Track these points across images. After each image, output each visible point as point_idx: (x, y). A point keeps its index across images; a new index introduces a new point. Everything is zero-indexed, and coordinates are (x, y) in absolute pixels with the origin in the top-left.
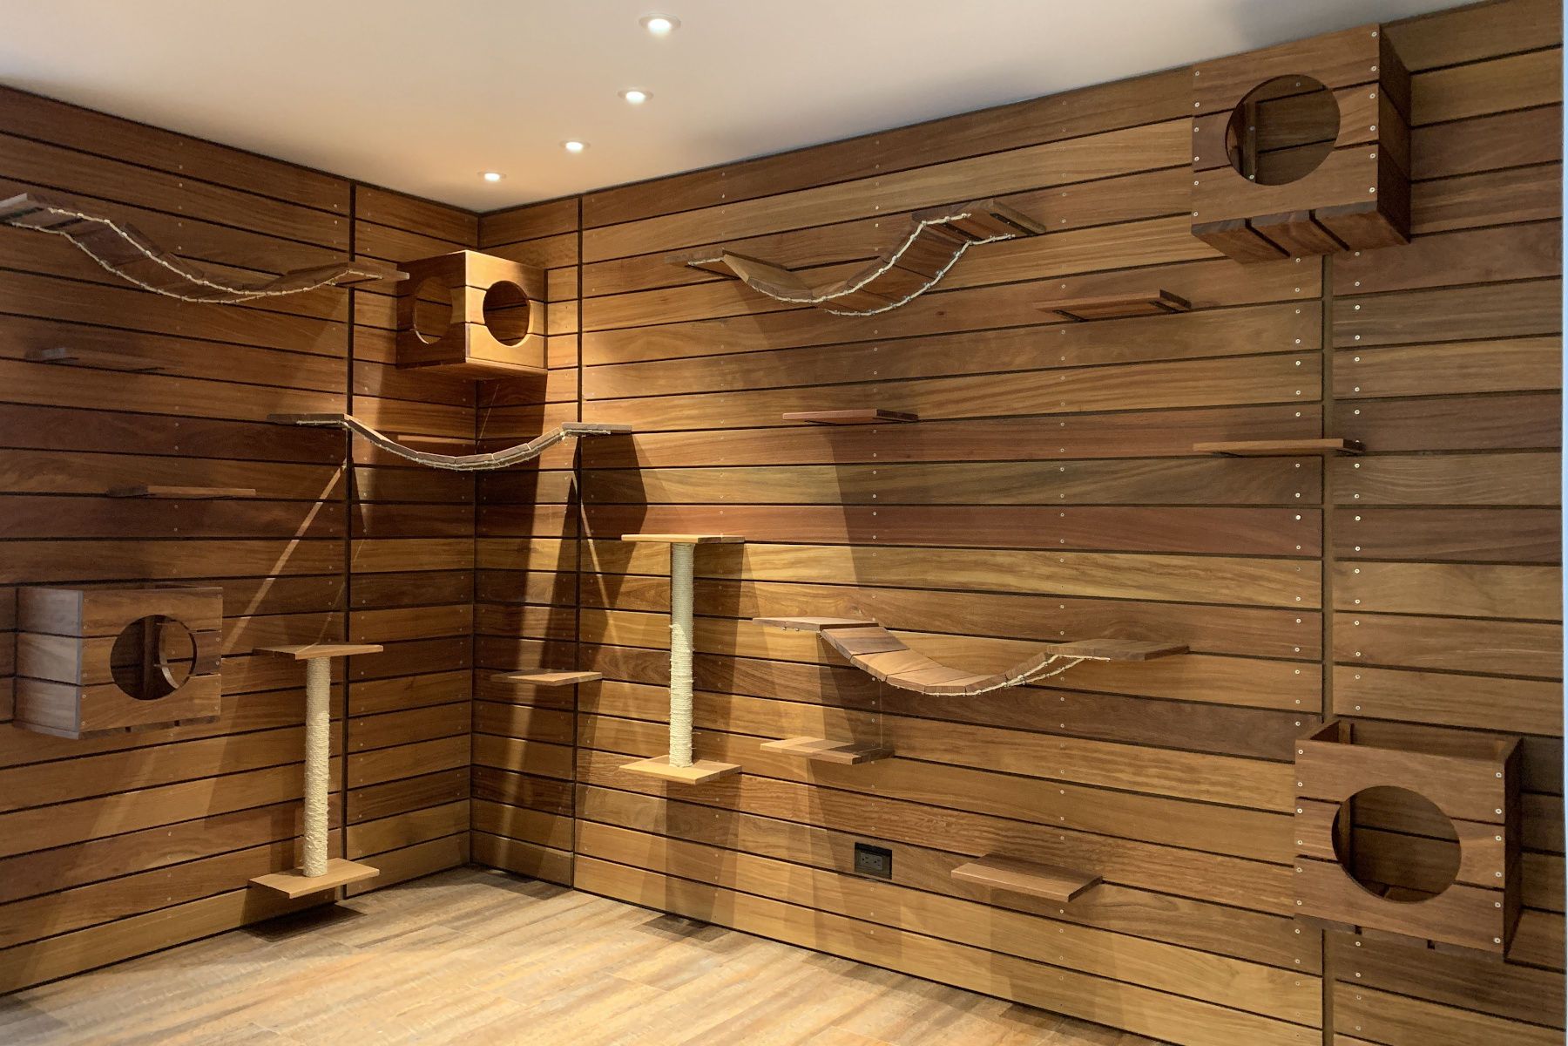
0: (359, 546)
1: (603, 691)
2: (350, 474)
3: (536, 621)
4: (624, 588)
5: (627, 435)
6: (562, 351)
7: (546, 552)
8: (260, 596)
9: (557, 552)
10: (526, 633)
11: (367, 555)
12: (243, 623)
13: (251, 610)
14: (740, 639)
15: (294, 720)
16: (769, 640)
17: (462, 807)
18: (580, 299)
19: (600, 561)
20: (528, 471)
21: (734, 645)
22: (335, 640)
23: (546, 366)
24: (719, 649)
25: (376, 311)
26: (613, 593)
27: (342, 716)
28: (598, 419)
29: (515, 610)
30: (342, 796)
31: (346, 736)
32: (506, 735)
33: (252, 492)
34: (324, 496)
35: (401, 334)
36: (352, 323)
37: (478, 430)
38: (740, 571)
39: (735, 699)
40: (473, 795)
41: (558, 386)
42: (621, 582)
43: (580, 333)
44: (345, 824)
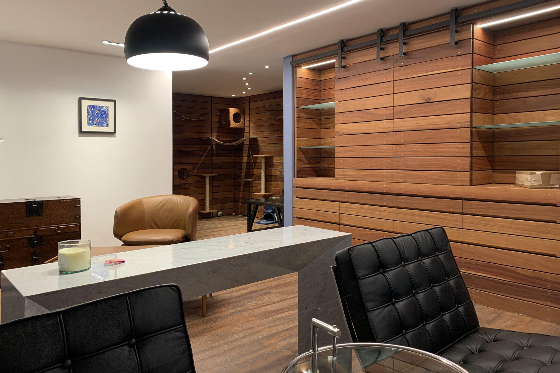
0: (214, 158)
1: (254, 183)
2: (212, 146)
3: (244, 171)
4: (256, 165)
5: (257, 138)
6: (247, 124)
7: (245, 158)
8: (198, 166)
9: (247, 159)
10: (242, 173)
11: (215, 160)
12: (196, 170)
13: (197, 168)
14: (273, 173)
15: (204, 186)
16: (277, 172)
17: (233, 204)
18: (249, 114)
19: (253, 160)
20: (242, 145)
21: (272, 174)
22: (210, 174)
23: (244, 126)
24: (270, 174)
25: (216, 119)
26: (255, 166)
27: (211, 186)
28: (252, 136)
29: (241, 169)
30: (211, 200)
31: (212, 190)
32: (239, 191)
33: (196, 150)
34: (208, 150)
35: (220, 122)
36: (212, 121)
37: (234, 138)
38: (272, 161)
39: (272, 182)
40: (235, 202)
41: (246, 130)
42: (256, 164)
43: (250, 120)
44: (212, 204)
